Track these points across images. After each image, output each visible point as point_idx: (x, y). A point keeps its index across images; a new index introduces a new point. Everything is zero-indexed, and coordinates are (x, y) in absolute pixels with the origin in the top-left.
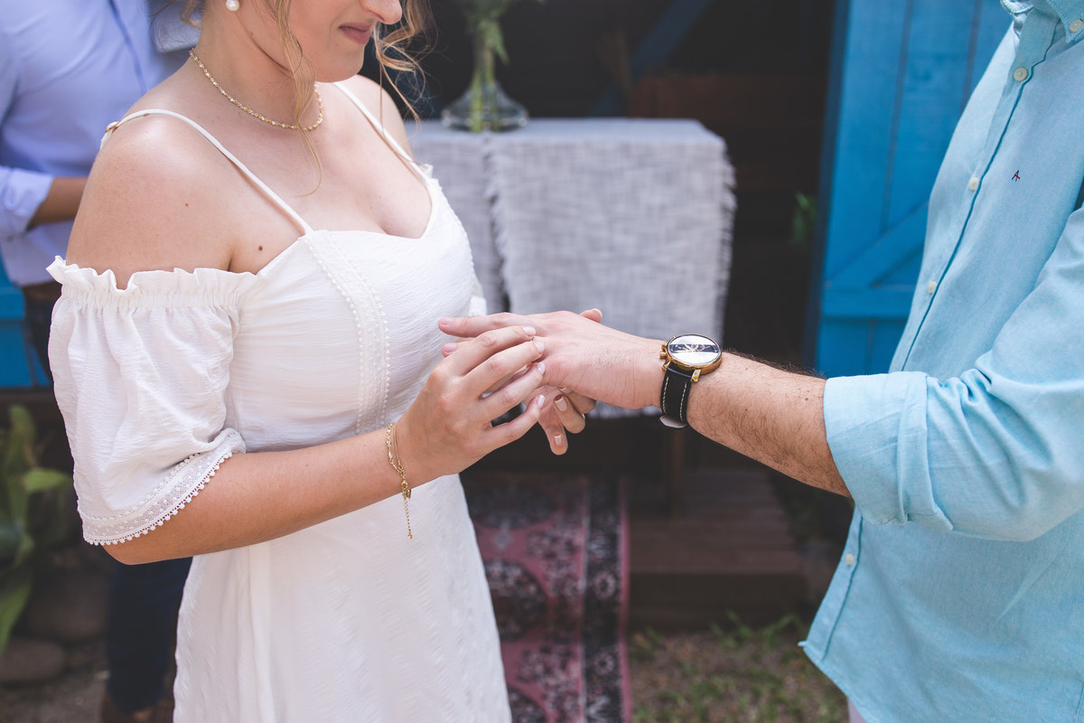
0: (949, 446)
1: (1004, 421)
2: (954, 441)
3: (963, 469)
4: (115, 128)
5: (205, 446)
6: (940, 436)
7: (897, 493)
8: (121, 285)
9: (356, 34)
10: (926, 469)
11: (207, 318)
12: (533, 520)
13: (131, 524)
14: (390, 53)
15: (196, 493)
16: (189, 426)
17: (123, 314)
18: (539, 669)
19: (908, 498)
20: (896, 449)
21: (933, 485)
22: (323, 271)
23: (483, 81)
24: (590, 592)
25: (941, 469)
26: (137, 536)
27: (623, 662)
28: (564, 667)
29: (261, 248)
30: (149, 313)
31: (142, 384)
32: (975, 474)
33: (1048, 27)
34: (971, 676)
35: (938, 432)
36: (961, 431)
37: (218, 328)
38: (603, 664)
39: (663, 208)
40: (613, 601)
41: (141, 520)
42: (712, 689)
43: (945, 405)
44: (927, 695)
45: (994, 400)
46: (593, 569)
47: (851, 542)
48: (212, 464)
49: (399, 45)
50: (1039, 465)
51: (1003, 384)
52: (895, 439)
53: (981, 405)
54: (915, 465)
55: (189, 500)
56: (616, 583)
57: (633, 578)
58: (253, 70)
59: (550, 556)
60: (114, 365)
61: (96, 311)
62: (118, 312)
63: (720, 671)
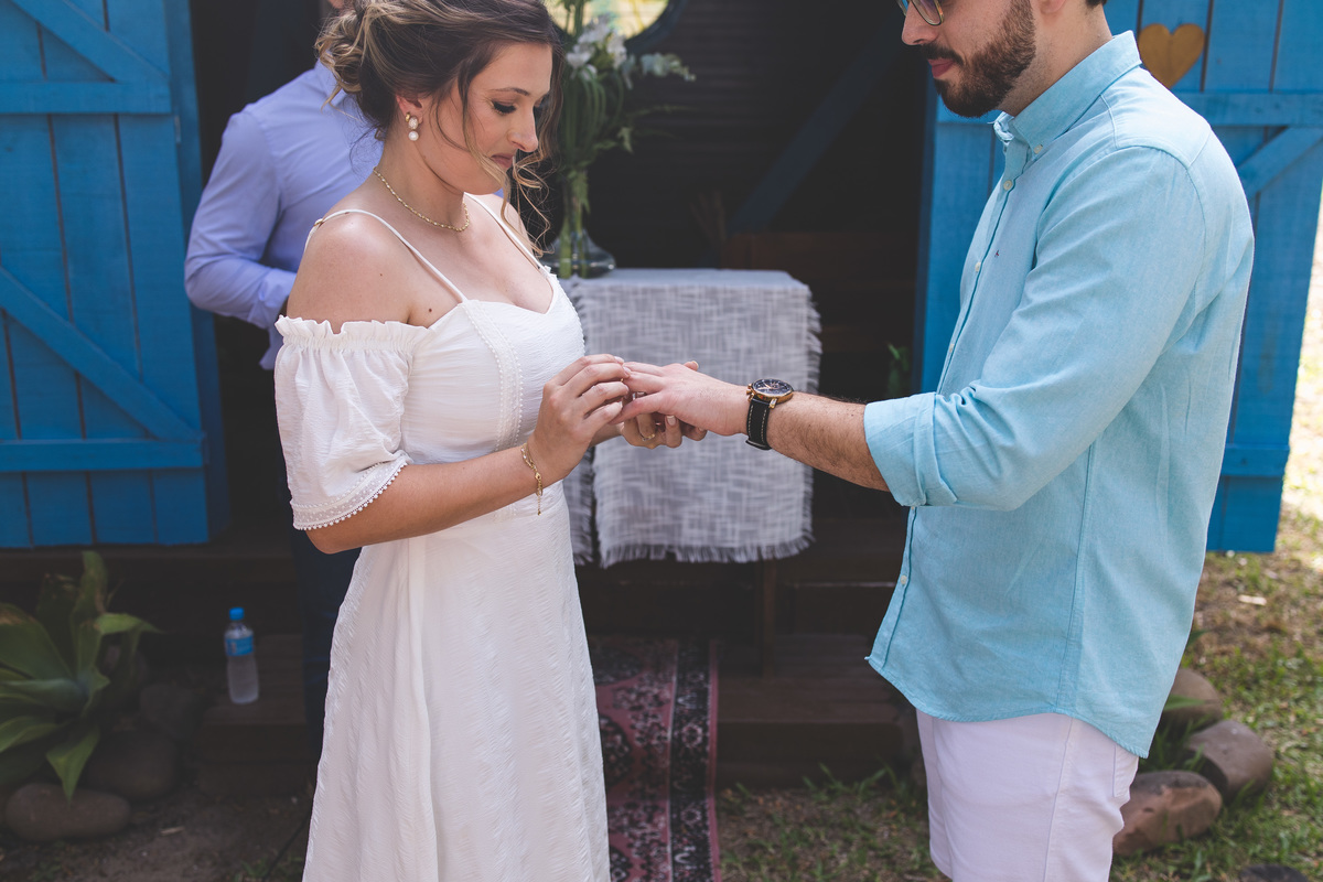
0: (948, 436)
1: (985, 417)
2: (952, 433)
3: (959, 452)
4: (322, 223)
5: (391, 456)
6: (943, 430)
7: (915, 475)
8: (336, 331)
9: (503, 160)
10: (934, 452)
11: (393, 359)
12: (618, 678)
13: (339, 509)
14: (523, 173)
15: (385, 488)
16: (382, 439)
17: (335, 353)
18: (625, 821)
19: (923, 476)
20: (912, 441)
21: (939, 467)
22: (475, 330)
23: (572, 228)
24: (677, 740)
25: (945, 454)
26: (337, 521)
27: (711, 814)
28: (650, 820)
29: (430, 310)
30: (353, 353)
31: (350, 402)
32: (967, 455)
33: (1023, 150)
34: (987, 644)
35: (941, 428)
36: (956, 425)
37: (400, 367)
38: (691, 816)
39: (749, 351)
40: (701, 751)
41: (346, 506)
42: (803, 838)
43: (945, 409)
44: (958, 668)
45: (979, 403)
46: (680, 720)
47: (905, 565)
48: (395, 469)
49: (531, 167)
50: (1008, 443)
51: (983, 391)
52: (912, 435)
53: (970, 407)
54: (926, 450)
55: (381, 492)
56: (704, 733)
57: (720, 726)
58: (424, 185)
59: (637, 708)
60: (329, 389)
61: (315, 351)
62: (331, 352)
63: (810, 822)
